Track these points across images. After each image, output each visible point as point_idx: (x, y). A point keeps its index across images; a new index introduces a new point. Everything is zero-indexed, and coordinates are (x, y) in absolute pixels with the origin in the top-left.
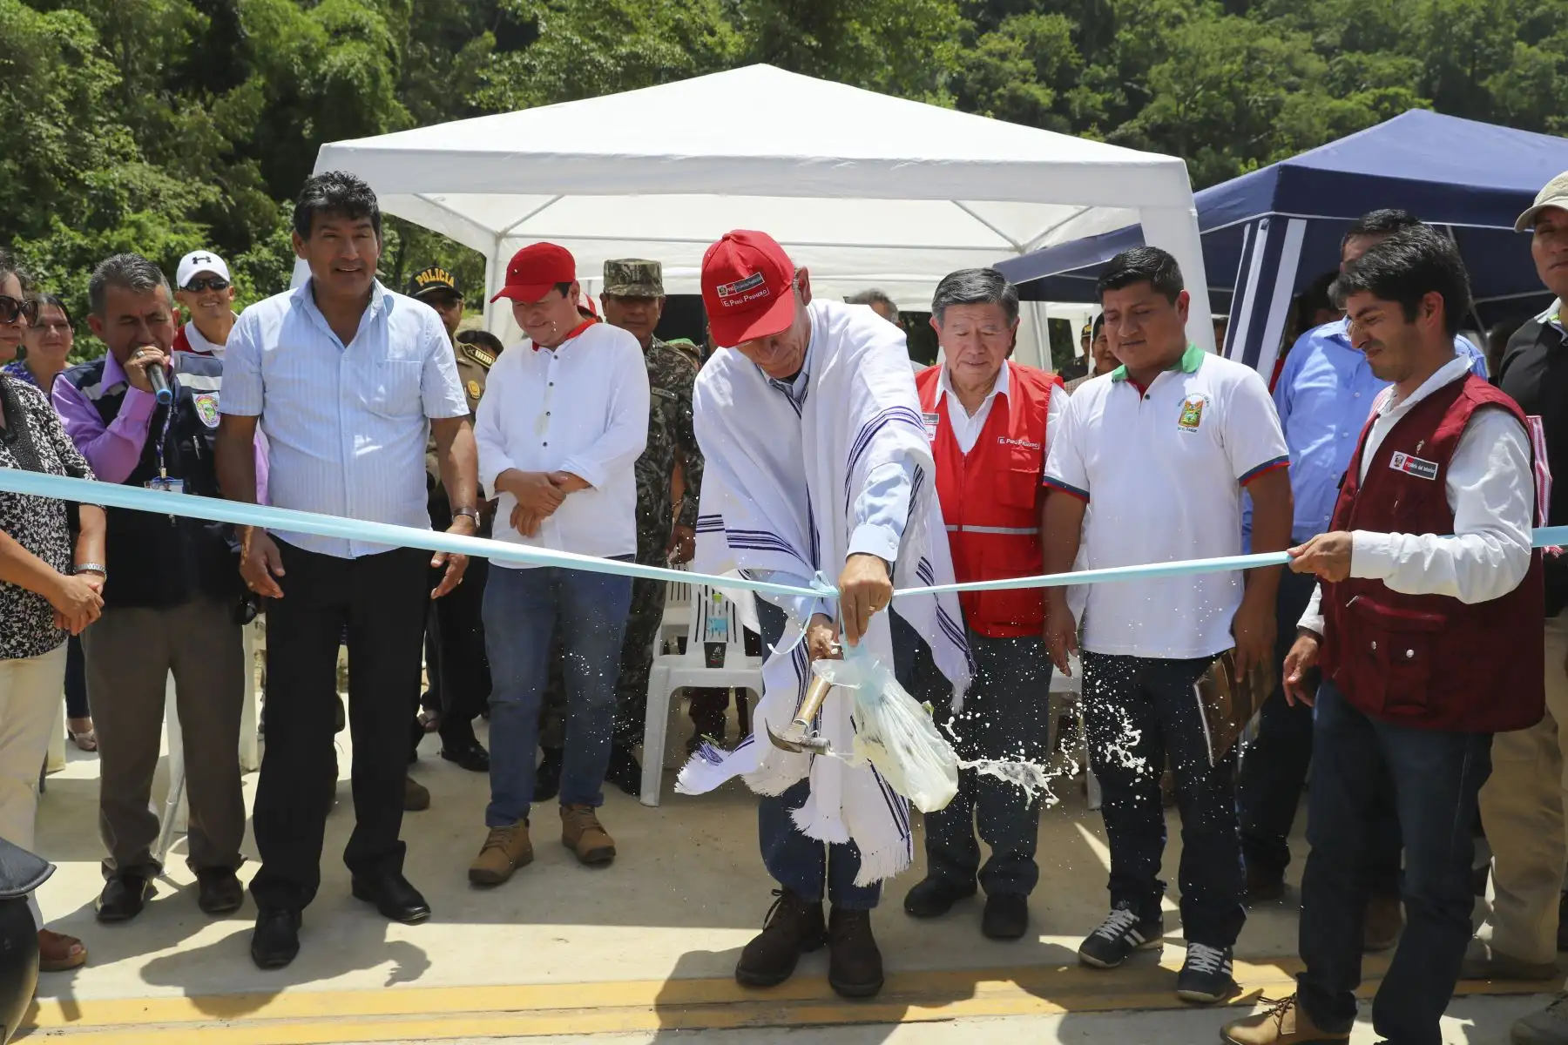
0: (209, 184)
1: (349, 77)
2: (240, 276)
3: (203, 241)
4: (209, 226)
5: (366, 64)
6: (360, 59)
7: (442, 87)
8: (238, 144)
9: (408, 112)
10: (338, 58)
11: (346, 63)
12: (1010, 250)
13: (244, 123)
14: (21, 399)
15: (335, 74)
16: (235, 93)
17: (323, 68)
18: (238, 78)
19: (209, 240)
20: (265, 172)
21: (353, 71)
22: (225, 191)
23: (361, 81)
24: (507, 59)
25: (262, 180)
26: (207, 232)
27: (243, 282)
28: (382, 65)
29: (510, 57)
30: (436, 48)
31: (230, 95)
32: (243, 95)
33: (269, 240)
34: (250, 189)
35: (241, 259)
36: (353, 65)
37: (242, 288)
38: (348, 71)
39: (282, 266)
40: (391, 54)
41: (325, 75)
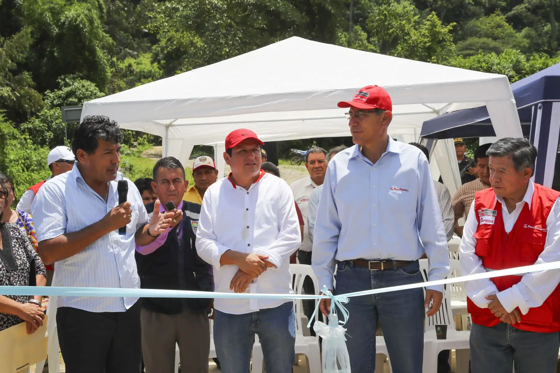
0: (3, 87)
1: (77, 22)
2: (24, 136)
3: (2, 119)
4: (5, 110)
5: (86, 15)
6: (83, 13)
7: (129, 23)
8: (19, 64)
9: (110, 38)
10: (71, 13)
11: (75, 16)
12: (432, 112)
13: (22, 52)
14: (11, 233)
15: (70, 22)
16: (15, 37)
17: (63, 19)
18: (16, 29)
19: (6, 118)
20: (35, 78)
21: (79, 19)
22: (13, 90)
23: (84, 25)
24: (163, 5)
25: (32, 82)
26: (4, 114)
27: (25, 139)
28: (95, 14)
29: (164, 5)
30: (125, 2)
31: (13, 38)
32: (19, 38)
33: (40, 114)
34: (27, 88)
35: (24, 126)
36: (79, 17)
37: (24, 142)
38: (76, 20)
39: (47, 129)
40: (100, 8)
41: (64, 22)
